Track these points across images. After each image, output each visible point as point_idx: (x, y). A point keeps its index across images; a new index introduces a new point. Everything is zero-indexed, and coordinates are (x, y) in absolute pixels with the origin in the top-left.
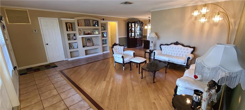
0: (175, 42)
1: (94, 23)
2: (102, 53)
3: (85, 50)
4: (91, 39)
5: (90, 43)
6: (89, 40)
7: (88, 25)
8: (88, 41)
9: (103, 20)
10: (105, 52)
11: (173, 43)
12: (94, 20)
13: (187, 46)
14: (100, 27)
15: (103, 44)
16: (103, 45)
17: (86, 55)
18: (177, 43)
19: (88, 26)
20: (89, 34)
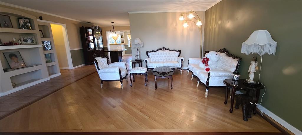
0: (161, 47)
1: (22, 22)
2: (48, 79)
3: (10, 77)
4: (18, 55)
5: (17, 62)
6: (13, 55)
7: (6, 25)
8: (11, 58)
9: (41, 18)
10: (53, 76)
11: (160, 49)
12: (21, 18)
13: (173, 51)
14: (37, 32)
15: (47, 62)
16: (48, 64)
17: (13, 87)
18: (163, 49)
19: (8, 27)
20: (11, 44)
